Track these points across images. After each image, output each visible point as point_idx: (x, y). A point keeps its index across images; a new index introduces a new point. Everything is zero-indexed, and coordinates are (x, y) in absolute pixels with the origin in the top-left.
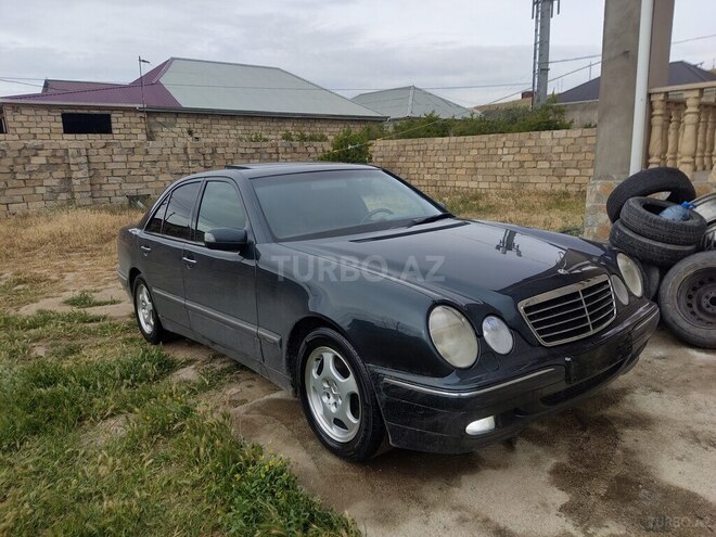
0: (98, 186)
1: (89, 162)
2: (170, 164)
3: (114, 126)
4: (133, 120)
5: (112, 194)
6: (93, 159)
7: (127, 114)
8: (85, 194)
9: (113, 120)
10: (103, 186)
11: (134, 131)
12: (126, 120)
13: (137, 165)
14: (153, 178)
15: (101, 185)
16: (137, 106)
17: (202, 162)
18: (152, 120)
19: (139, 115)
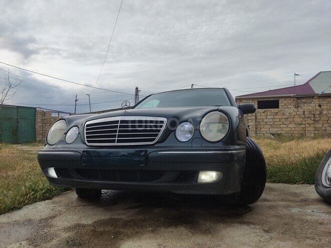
0: (259, 129)
1: (256, 119)
2: (295, 119)
3: (280, 105)
4: (289, 102)
5: (265, 132)
6: (258, 118)
7: (286, 99)
8: (253, 132)
9: (280, 102)
10: (262, 129)
11: (289, 106)
12: (286, 102)
13: (278, 120)
14: (285, 126)
15: (260, 128)
16: (292, 95)
17: (312, 119)
18: (299, 101)
19: (292, 99)
